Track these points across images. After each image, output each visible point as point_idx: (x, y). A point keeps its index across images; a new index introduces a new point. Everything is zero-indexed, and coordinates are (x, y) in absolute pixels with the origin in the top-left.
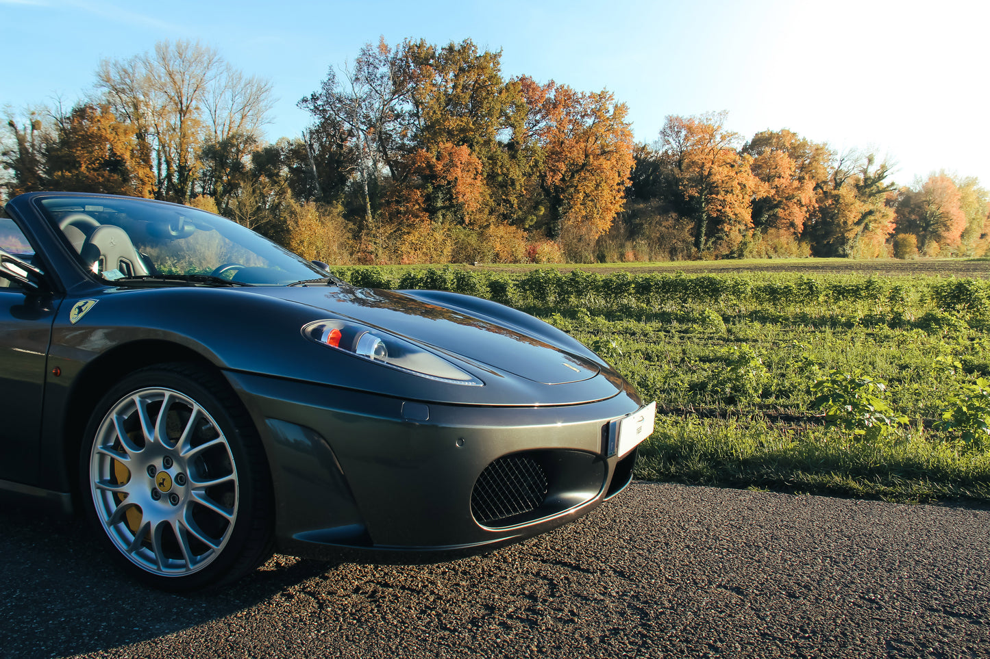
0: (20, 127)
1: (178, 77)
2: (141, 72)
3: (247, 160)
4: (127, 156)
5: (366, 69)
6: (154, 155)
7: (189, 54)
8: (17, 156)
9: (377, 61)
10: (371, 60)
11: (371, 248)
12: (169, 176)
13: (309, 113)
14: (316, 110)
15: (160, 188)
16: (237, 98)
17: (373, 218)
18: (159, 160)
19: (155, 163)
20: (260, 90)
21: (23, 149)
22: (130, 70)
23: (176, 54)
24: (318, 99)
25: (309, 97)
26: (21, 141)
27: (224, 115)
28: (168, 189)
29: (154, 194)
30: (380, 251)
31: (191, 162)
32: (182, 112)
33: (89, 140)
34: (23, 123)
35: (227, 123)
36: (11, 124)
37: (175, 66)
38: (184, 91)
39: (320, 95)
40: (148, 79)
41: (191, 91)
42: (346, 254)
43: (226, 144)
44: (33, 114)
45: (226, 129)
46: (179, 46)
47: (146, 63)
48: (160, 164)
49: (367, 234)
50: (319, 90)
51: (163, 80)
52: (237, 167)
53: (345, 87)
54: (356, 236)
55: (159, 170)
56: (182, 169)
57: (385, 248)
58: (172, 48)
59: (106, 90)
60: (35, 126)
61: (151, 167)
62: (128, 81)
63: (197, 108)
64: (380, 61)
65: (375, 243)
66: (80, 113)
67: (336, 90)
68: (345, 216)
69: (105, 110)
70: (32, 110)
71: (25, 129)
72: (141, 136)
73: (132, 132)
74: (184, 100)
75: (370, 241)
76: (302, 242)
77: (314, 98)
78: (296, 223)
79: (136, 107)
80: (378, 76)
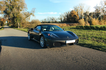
3: (88, 14)
4: (76, 15)
7: (82, 4)
10: (102, 2)
11: (102, 23)
15: (80, 18)
16: (87, 8)
17: (102, 20)
19: (79, 15)
21: (67, 15)
26: (67, 14)
27: (86, 10)
31: (83, 15)
33: (73, 14)
34: (67, 13)
37: (81, 5)
38: (82, 8)
42: (98, 24)
43: (86, 13)
47: (78, 6)
50: (96, 6)
51: (80, 7)
53: (98, 5)
54: (100, 22)
56: (82, 16)
60: (68, 13)
62: (76, 7)
66: (72, 11)
68: (98, 20)
69: (74, 10)
72: (78, 13)
76: (93, 23)
77: (95, 7)
78: (93, 21)
79: (77, 10)
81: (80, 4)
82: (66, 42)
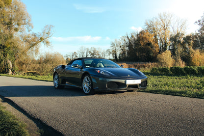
1: (164, 21)
2: (155, 21)
3: (182, 40)
4: (152, 42)
6: (159, 41)
7: (166, 15)
12: (162, 46)
13: (198, 25)
14: (200, 24)
15: (160, 49)
16: (179, 24)
19: (159, 43)
20: (186, 21)
21: (130, 43)
22: (152, 21)
26: (129, 40)
27: (176, 29)
28: (162, 49)
31: (168, 41)
32: (165, 29)
33: (143, 39)
34: (130, 36)
35: (177, 31)
36: (127, 37)
37: (163, 18)
38: (165, 24)
39: (201, 20)
40: (156, 22)
41: (167, 24)
43: (176, 36)
44: (132, 34)
47: (156, 19)
51: (160, 22)
52: (179, 42)
56: (166, 43)
59: (147, 26)
60: (132, 37)
62: (152, 23)
63: (169, 28)
66: (141, 32)
69: (147, 31)
71: (130, 38)
72: (155, 36)
73: (153, 36)
74: (166, 26)
76: (195, 60)
77: (199, 21)
78: (193, 55)
79: (154, 29)
81: (162, 15)
82: (125, 81)
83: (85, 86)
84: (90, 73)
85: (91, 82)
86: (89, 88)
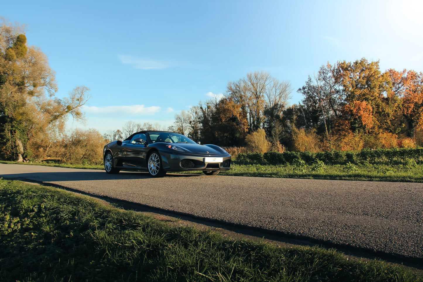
0: (204, 109)
1: (255, 85)
2: (242, 85)
3: (281, 114)
4: (238, 116)
5: (323, 75)
6: (248, 114)
7: (259, 76)
8: (202, 119)
9: (327, 71)
10: (324, 71)
11: (328, 145)
12: (254, 122)
13: (302, 94)
14: (304, 93)
15: (251, 127)
16: (277, 90)
17: (328, 133)
18: (250, 116)
19: (248, 117)
20: (286, 87)
21: (205, 117)
22: (239, 85)
23: (255, 77)
24: (305, 88)
25: (302, 88)
26: (204, 113)
27: (273, 98)
28: (253, 127)
29: (248, 129)
30: (332, 146)
31: (261, 115)
32: (257, 98)
33: (225, 111)
34: (205, 107)
35: (274, 100)
36: (201, 108)
37: (254, 81)
38: (258, 90)
39: (306, 87)
40: (244, 87)
41: (260, 90)
42: (317, 148)
44: (208, 103)
45: (274, 103)
46: (255, 74)
47: (244, 82)
48: (250, 118)
49: (326, 140)
50: (305, 85)
51: (250, 87)
52: (278, 117)
53: (315, 83)
54: (322, 141)
55: (250, 120)
56: (258, 119)
57: (334, 145)
58: (253, 75)
59: (230, 93)
60: (208, 107)
61: (247, 119)
62: (238, 88)
63: (263, 96)
64: (328, 71)
65: (330, 143)
66: (222, 101)
67: (312, 84)
68: (317, 133)
69: (230, 99)
70: (208, 102)
71: (205, 109)
72: (243, 107)
73: (240, 107)
74: (258, 93)
75: (327, 142)
76: (299, 144)
78: (297, 136)
79: (241, 97)
80: (328, 77)
82: (204, 159)
83: (152, 165)
84: (159, 149)
85: (160, 161)
86: (157, 168)
